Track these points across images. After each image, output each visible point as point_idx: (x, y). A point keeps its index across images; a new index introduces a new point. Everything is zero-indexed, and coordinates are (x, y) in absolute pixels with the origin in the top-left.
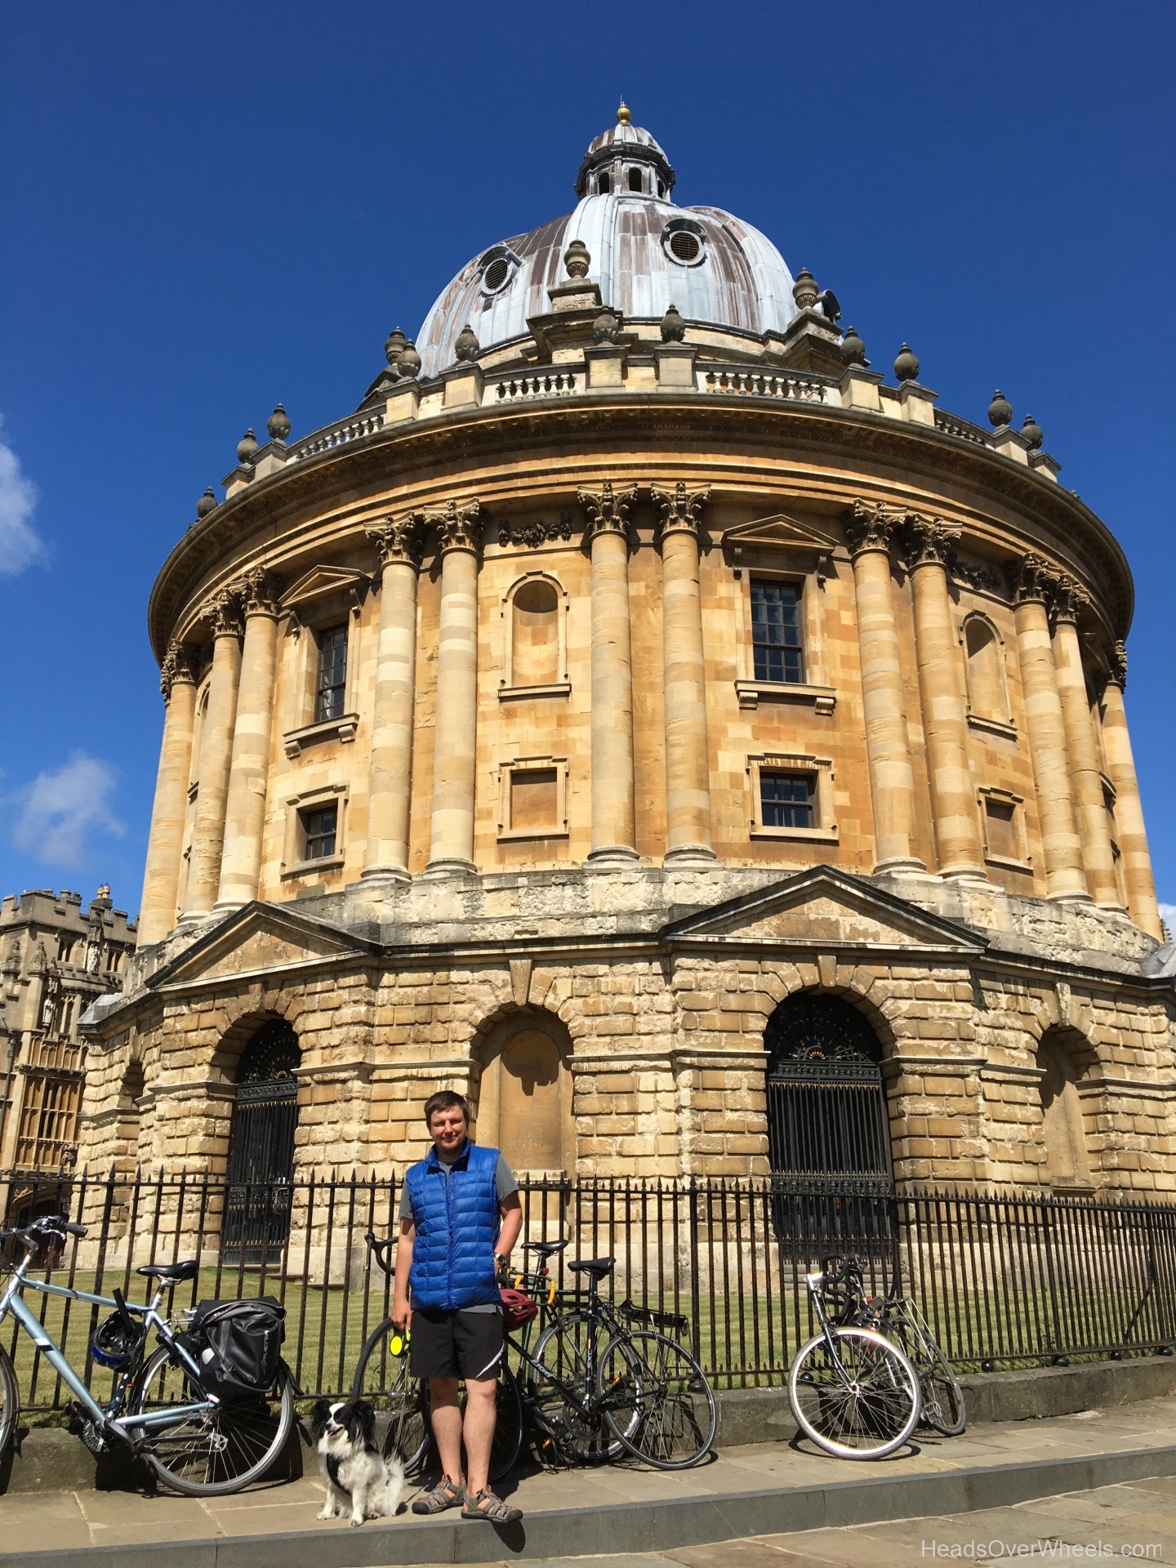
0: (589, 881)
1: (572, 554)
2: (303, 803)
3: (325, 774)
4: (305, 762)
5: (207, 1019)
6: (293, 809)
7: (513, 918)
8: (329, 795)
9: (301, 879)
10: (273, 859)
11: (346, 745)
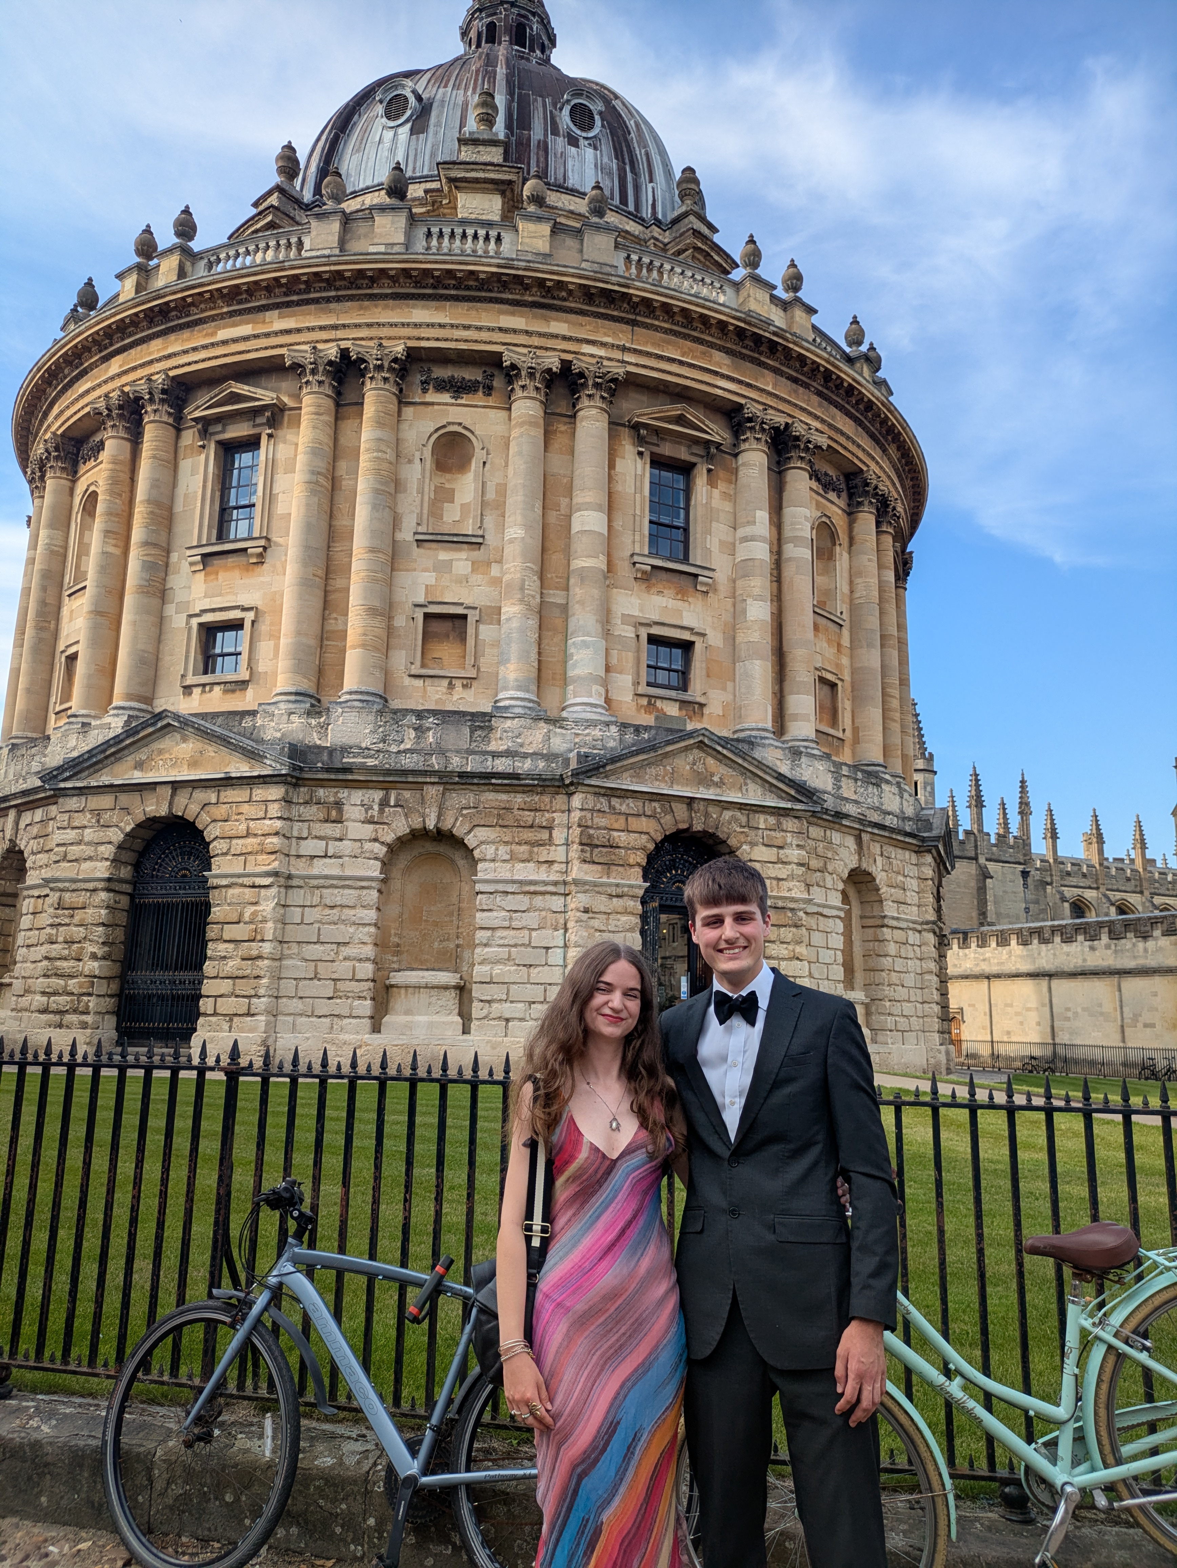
0: (884, 786)
1: (840, 512)
2: (656, 631)
3: (679, 612)
4: (654, 590)
5: (634, 823)
6: (644, 633)
7: (856, 802)
8: (686, 636)
9: (659, 703)
10: (620, 673)
11: (699, 595)
